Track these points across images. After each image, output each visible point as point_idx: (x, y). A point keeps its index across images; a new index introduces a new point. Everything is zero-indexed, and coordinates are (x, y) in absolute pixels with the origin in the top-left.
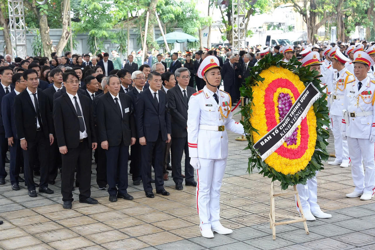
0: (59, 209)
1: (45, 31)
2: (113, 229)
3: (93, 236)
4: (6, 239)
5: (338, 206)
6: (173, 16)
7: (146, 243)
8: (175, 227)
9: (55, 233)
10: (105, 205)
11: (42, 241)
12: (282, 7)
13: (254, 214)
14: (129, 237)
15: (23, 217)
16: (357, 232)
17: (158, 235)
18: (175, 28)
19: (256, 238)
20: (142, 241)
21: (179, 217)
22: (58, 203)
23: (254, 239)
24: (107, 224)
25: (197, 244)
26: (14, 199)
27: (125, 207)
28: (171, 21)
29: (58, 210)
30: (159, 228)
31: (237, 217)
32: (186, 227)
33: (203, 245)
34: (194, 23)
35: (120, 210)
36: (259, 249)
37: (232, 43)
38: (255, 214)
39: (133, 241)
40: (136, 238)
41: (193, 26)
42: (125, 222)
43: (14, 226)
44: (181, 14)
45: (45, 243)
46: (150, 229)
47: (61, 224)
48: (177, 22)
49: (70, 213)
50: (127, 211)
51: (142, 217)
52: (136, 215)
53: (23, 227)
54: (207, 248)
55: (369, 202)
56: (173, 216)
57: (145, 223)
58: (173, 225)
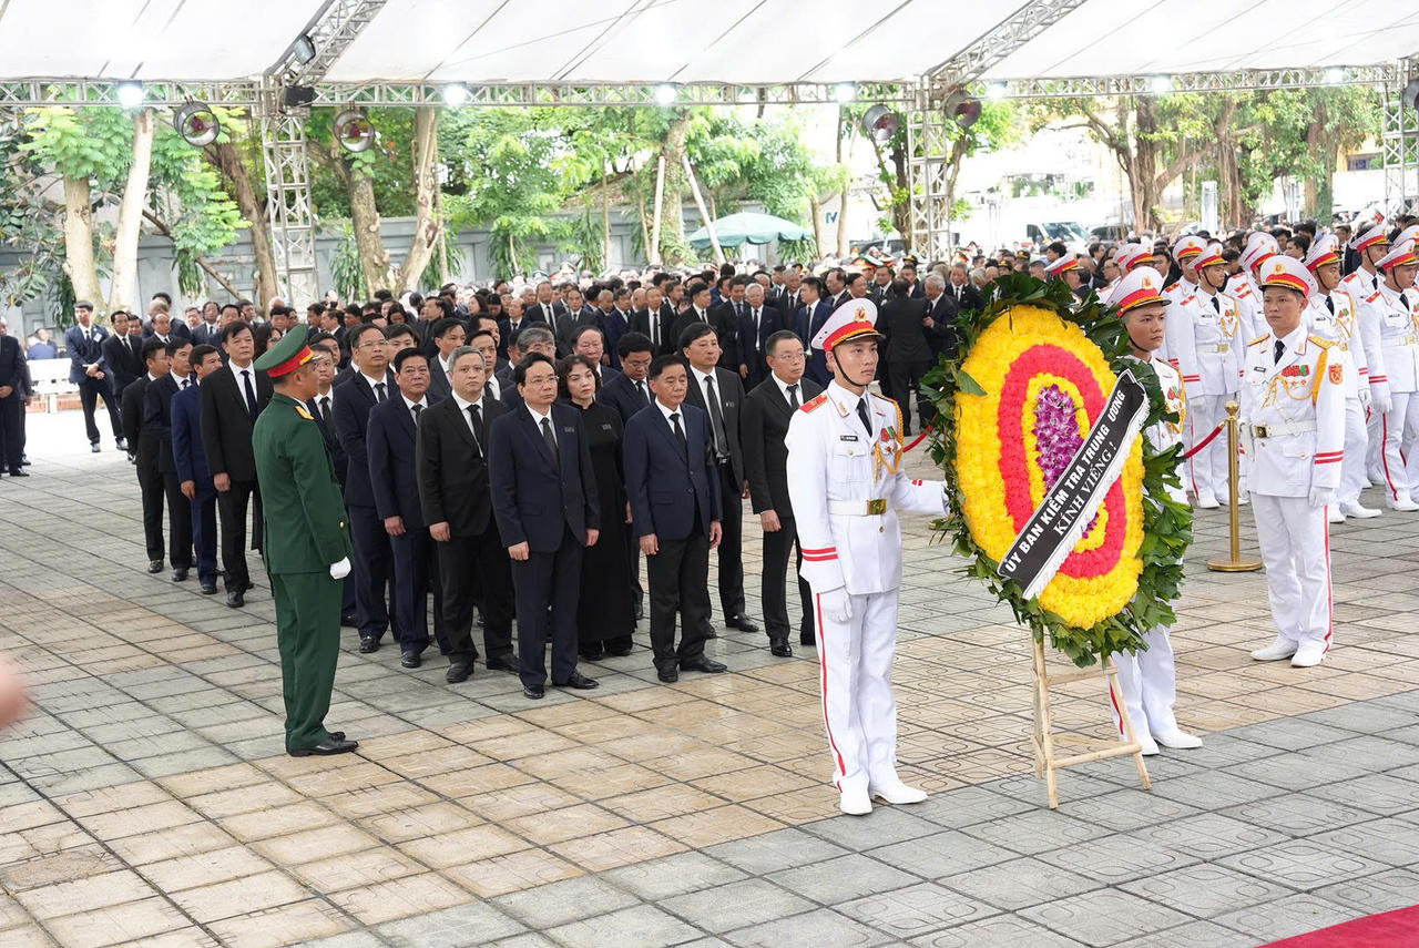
0: (425, 745)
1: (369, 226)
2: (581, 801)
3: (524, 822)
4: (280, 836)
5: (1238, 718)
6: (735, 167)
7: (677, 840)
8: (761, 791)
9: (416, 815)
10: (554, 729)
11: (381, 840)
12: (1054, 130)
13: (989, 747)
14: (627, 824)
15: (325, 770)
16: (1293, 792)
17: (712, 814)
18: (741, 203)
19: (997, 819)
20: (665, 835)
21: (771, 761)
22: (422, 728)
23: (991, 821)
24: (563, 786)
25: (826, 840)
28: (731, 182)
29: (421, 748)
30: (713, 795)
31: (939, 758)
32: (791, 791)
33: (843, 843)
34: (798, 184)
35: (598, 745)
36: (1008, 849)
37: (910, 237)
38: (995, 747)
39: (637, 832)
40: (647, 825)
41: (795, 193)
42: (615, 778)
43: (300, 798)
44: (757, 159)
45: (388, 843)
46: (685, 799)
47: (432, 788)
48: (746, 184)
49: (458, 757)
50: (617, 746)
51: (663, 763)
52: (644, 757)
53: (326, 800)
54: (853, 851)
55: (1329, 702)
56: (751, 758)
57: (672, 782)
58: (753, 786)
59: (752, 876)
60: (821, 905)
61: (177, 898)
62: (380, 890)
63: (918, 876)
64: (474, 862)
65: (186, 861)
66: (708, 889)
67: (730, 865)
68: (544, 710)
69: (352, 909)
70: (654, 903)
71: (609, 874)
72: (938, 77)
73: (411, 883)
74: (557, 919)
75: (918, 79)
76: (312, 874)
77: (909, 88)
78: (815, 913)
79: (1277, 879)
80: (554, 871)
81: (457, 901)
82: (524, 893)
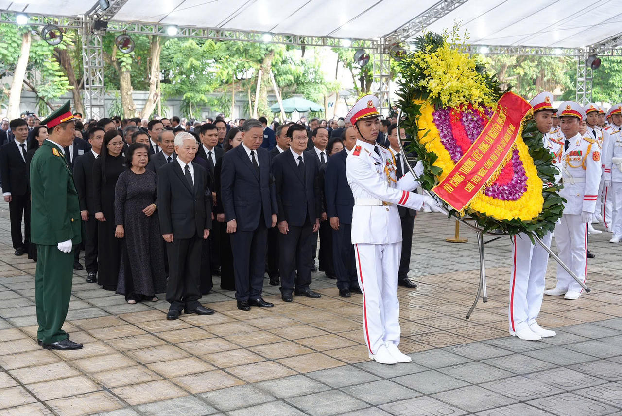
0: (157, 317)
1: (128, 92)
2: (240, 347)
3: (212, 356)
5: (562, 322)
6: (292, 78)
7: (291, 369)
8: (331, 347)
9: (155, 351)
10: (223, 313)
11: (138, 362)
13: (442, 330)
14: (264, 359)
15: (107, 327)
16: (601, 359)
17: (307, 357)
18: (293, 94)
19: (454, 365)
20: (284, 366)
21: (334, 332)
22: (156, 309)
23: (451, 366)
24: (229, 340)
25: (368, 372)
26: (92, 301)
27: (252, 317)
28: (288, 85)
29: (156, 319)
30: (308, 347)
32: (346, 347)
33: (378, 374)
34: (319, 88)
35: (245, 321)
36: (464, 381)
38: (445, 331)
39: (270, 364)
40: (275, 361)
41: (317, 92)
42: (256, 337)
43: (95, 340)
44: (301, 76)
45: (141, 364)
46: (293, 349)
47: (163, 337)
48: (296, 86)
50: (255, 322)
51: (279, 331)
52: (269, 328)
53: (108, 341)
54: (384, 378)
55: (605, 317)
56: (323, 330)
57: (285, 340)
58: (327, 344)
59: (333, 389)
60: (372, 405)
61: (30, 388)
62: (138, 387)
63: (420, 392)
64: (186, 375)
65: (35, 369)
66: (311, 394)
67: (321, 382)
69: (123, 397)
70: (283, 400)
71: (258, 384)
72: (388, 39)
73: (153, 384)
74: (233, 406)
75: (379, 39)
76: (102, 378)
77: (375, 43)
78: (370, 409)
79: (608, 403)
80: (229, 382)
81: (179, 395)
82: (214, 392)
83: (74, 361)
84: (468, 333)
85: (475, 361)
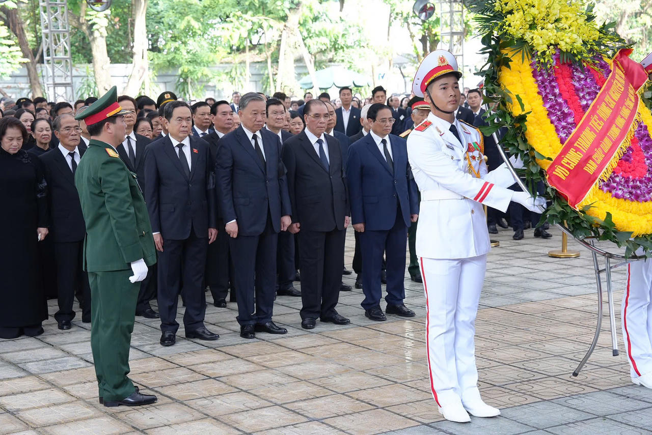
0: (158, 367)
1: (103, 66)
2: (272, 404)
3: (234, 417)
4: (60, 423)
6: (327, 41)
7: (343, 431)
8: (396, 401)
9: (156, 411)
10: (246, 358)
11: (133, 427)
13: (550, 376)
17: (365, 415)
18: (330, 64)
19: (569, 423)
20: (335, 428)
21: (400, 381)
22: (154, 356)
23: (565, 424)
24: (257, 394)
25: (450, 433)
26: (68, 348)
27: (287, 364)
28: (324, 50)
29: (155, 369)
30: (364, 402)
31: (517, 382)
32: (417, 401)
34: (364, 53)
35: (277, 369)
39: (315, 425)
40: (321, 421)
41: (362, 59)
42: (293, 390)
43: (74, 399)
45: (138, 430)
46: (345, 404)
49: (181, 375)
50: (292, 370)
51: (325, 381)
52: (311, 377)
56: (385, 379)
57: (333, 393)
58: (391, 397)
68: (237, 346)
83: (45, 428)
84: (587, 380)
85: (599, 417)
